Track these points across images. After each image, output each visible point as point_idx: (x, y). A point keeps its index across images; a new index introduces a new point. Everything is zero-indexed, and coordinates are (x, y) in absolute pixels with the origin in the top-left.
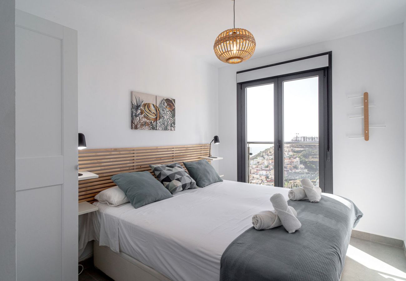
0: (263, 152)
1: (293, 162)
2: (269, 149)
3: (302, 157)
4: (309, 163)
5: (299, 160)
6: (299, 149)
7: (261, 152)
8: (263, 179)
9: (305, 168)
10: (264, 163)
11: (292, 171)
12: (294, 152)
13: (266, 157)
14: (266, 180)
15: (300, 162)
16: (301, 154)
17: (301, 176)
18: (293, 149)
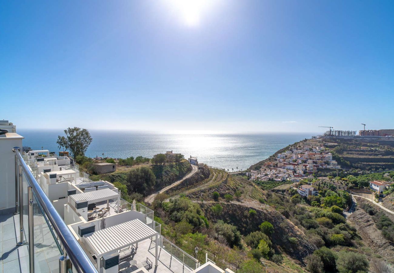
0: (292, 146)
1: (325, 158)
2: (299, 143)
3: (335, 152)
4: (342, 160)
5: (332, 156)
6: (333, 144)
7: (290, 145)
8: (290, 174)
9: (338, 164)
10: (292, 157)
11: (323, 166)
12: (327, 146)
13: (295, 151)
14: (293, 175)
15: (333, 157)
16: (334, 149)
17: (333, 173)
18: (325, 144)
